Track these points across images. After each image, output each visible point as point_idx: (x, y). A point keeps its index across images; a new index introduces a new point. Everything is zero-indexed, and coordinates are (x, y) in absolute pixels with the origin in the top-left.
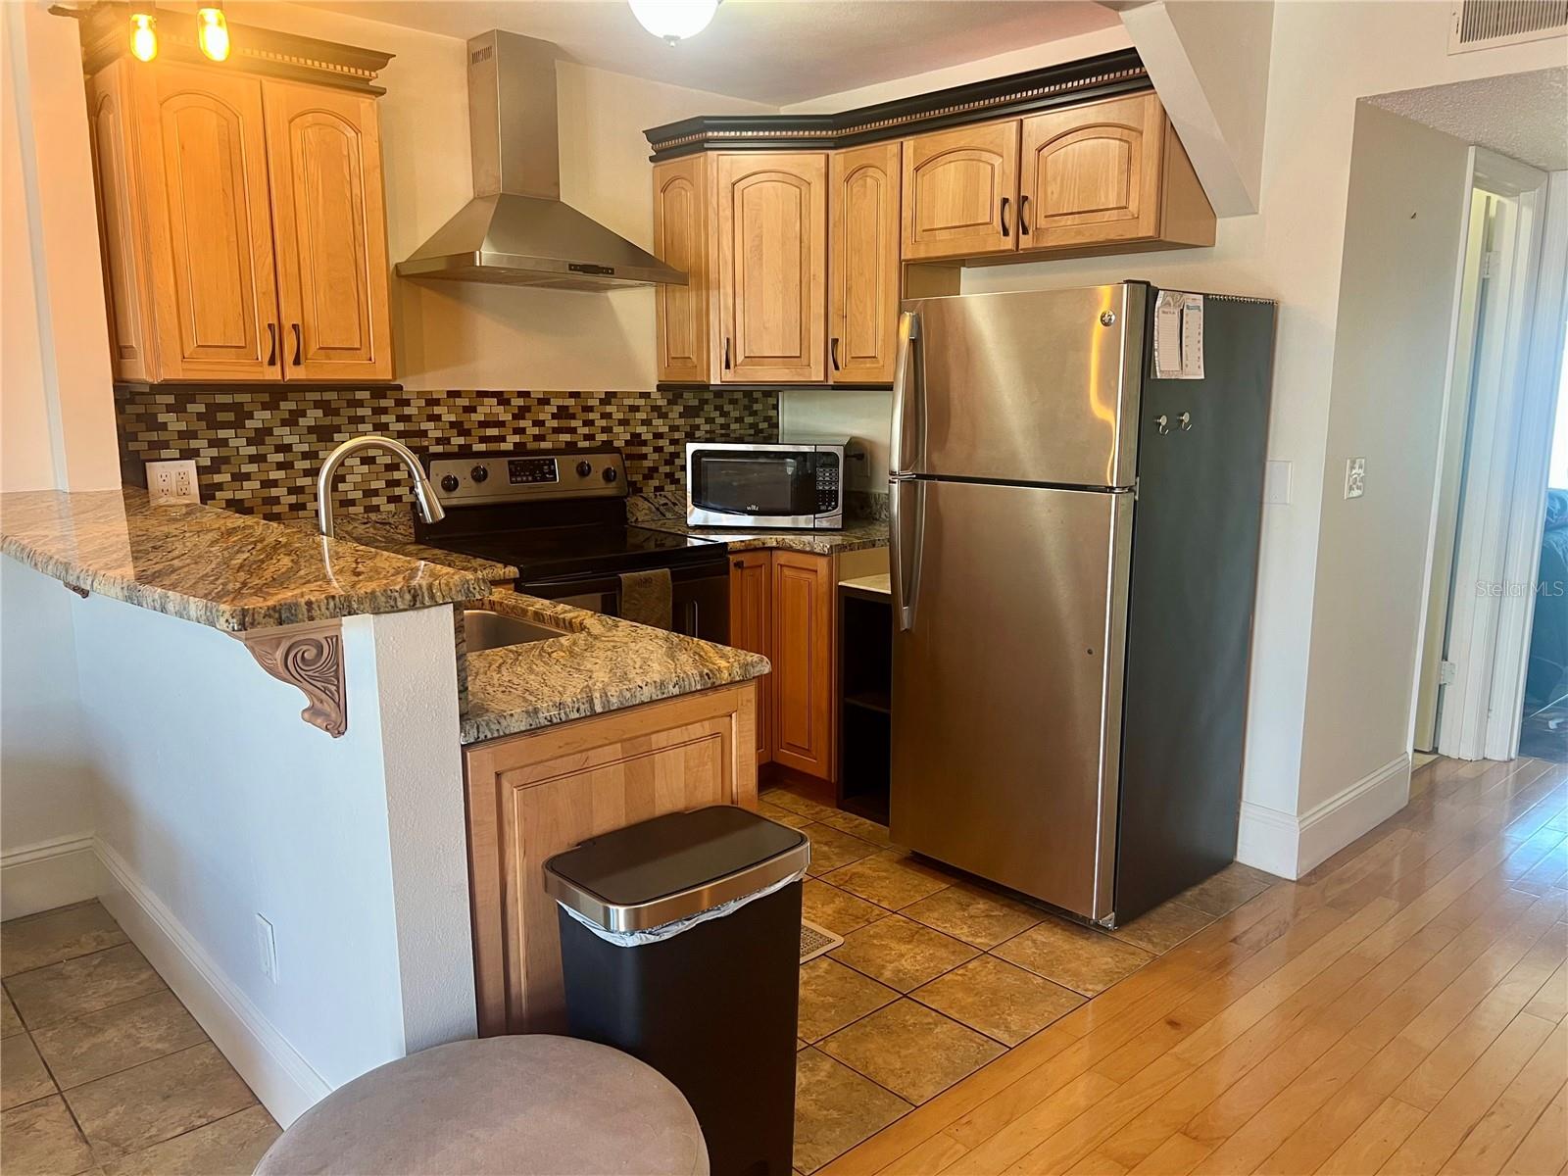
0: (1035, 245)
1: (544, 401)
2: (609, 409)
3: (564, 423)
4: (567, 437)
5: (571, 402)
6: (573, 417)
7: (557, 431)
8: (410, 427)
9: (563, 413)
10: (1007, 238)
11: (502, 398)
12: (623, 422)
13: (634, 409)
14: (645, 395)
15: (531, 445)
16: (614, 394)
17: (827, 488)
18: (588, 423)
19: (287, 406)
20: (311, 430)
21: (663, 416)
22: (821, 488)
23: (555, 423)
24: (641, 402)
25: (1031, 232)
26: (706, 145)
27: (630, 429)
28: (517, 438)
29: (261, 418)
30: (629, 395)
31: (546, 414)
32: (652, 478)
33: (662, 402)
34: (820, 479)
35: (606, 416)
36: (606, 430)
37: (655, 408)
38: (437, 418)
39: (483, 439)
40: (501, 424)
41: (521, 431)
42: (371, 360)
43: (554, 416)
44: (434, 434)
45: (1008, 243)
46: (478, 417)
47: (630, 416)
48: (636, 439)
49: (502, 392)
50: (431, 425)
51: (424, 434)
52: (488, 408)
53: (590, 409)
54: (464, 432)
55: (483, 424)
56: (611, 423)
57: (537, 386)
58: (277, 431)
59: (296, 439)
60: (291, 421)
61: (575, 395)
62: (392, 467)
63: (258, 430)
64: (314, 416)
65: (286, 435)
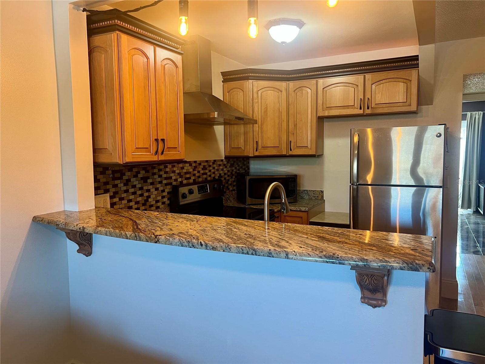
0: (372, 112)
1: (200, 164)
2: (214, 166)
3: (204, 171)
4: (205, 176)
5: (206, 164)
6: (206, 169)
7: (203, 174)
8: (168, 175)
9: (204, 168)
10: (361, 110)
11: (190, 163)
12: (218, 170)
13: (220, 165)
14: (222, 160)
15: (197, 180)
16: (215, 161)
17: (292, 189)
18: (210, 171)
19: (135, 170)
20: (142, 178)
21: (226, 167)
22: (290, 189)
23: (202, 172)
24: (221, 163)
25: (370, 108)
26: (250, 78)
27: (219, 172)
28: (193, 178)
29: (128, 175)
30: (218, 161)
31: (200, 169)
33: (225, 163)
34: (290, 186)
35: (214, 168)
36: (214, 173)
37: (224, 165)
38: (174, 172)
39: (186, 179)
40: (190, 173)
41: (194, 175)
42: (179, 152)
43: (203, 169)
44: (174, 178)
45: (361, 112)
46: (185, 171)
47: (219, 168)
48: (220, 176)
49: (190, 161)
50: (173, 174)
51: (171, 178)
52: (187, 167)
53: (210, 166)
54: (181, 177)
55: (186, 173)
56: (215, 170)
57: (198, 159)
58: (132, 180)
59: (137, 182)
60: (136, 176)
61: (207, 161)
62: (163, 191)
63: (127, 180)
64: (142, 174)
65: (134, 181)
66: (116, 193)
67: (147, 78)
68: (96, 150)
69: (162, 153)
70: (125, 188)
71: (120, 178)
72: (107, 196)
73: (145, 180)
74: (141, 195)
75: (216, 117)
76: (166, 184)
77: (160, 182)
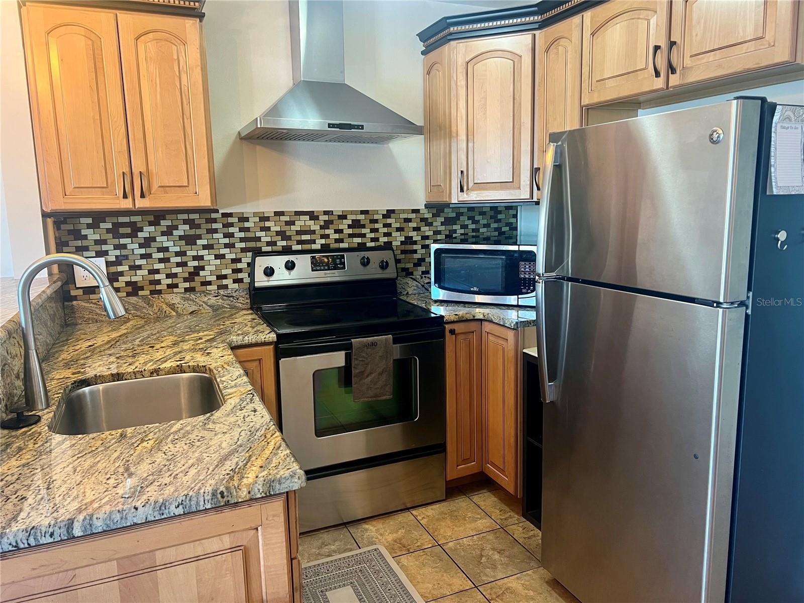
0: (681, 82)
1: (343, 217)
2: (389, 221)
3: (357, 231)
4: (359, 240)
5: (362, 217)
6: (364, 226)
7: (351, 236)
8: (249, 235)
9: (356, 224)
10: (659, 79)
11: (313, 216)
12: (399, 229)
13: (408, 220)
14: (416, 211)
15: (334, 246)
16: (393, 211)
17: (527, 276)
18: (374, 230)
19: (165, 223)
20: (181, 238)
21: (430, 224)
22: (522, 276)
23: (350, 231)
24: (413, 216)
25: (678, 71)
27: (404, 233)
28: (323, 241)
29: (148, 231)
30: (404, 211)
31: (344, 225)
32: (420, 266)
33: (428, 215)
34: (523, 269)
35: (387, 225)
36: (387, 235)
37: (422, 220)
38: (267, 229)
39: (299, 242)
40: (313, 232)
41: (326, 236)
42: (196, 193)
43: (349, 227)
45: (659, 83)
46: (296, 228)
47: (404, 225)
48: (409, 240)
49: (313, 212)
50: (263, 234)
51: (258, 239)
52: (303, 222)
53: (376, 221)
54: (286, 238)
55: (299, 233)
56: (390, 230)
57: (338, 209)
58: (158, 239)
59: (171, 244)
60: (168, 232)
61: (363, 212)
62: (237, 260)
63: (146, 238)
64: (183, 229)
65: (163, 241)
66: (118, 261)
69: (143, 196)
70: (143, 251)
71: (133, 235)
72: (101, 262)
73: (191, 240)
74: (183, 264)
76: (243, 250)
77: (230, 246)
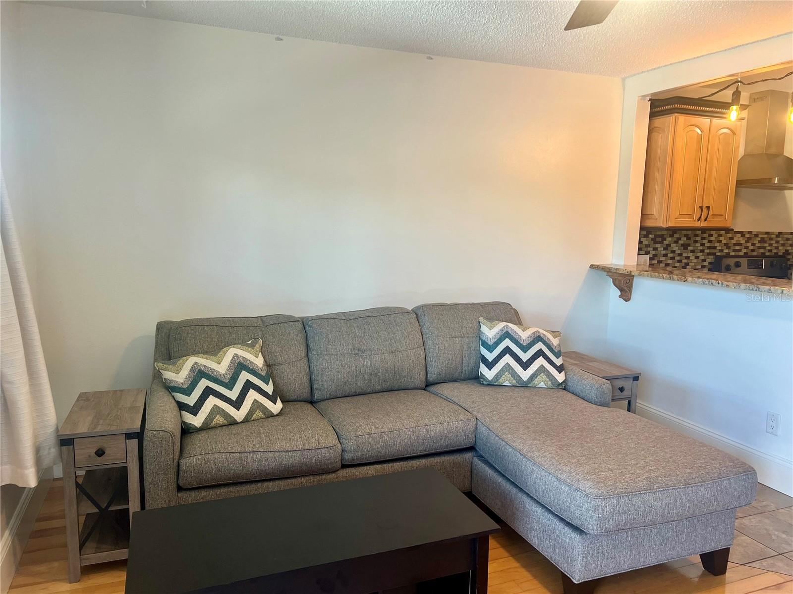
1: (756, 236)
2: (779, 239)
3: (762, 245)
4: (762, 251)
5: (765, 236)
6: (765, 242)
7: (759, 248)
8: (712, 245)
9: (762, 241)
11: (742, 234)
12: (783, 245)
13: (788, 239)
15: (750, 254)
16: (780, 233)
18: (771, 245)
19: (676, 236)
20: (682, 245)
23: (758, 245)
27: (785, 248)
28: (745, 251)
29: (669, 240)
30: (787, 233)
31: (756, 241)
35: (777, 242)
36: (777, 248)
38: (720, 242)
39: (734, 251)
40: (741, 245)
41: (747, 248)
42: (726, 220)
43: (759, 242)
44: (719, 248)
46: (734, 242)
47: (786, 242)
48: (787, 253)
49: (743, 232)
50: (718, 244)
51: (715, 248)
52: (738, 238)
53: (771, 239)
54: (728, 247)
55: (735, 245)
56: (779, 245)
57: (755, 230)
58: (672, 245)
59: (677, 248)
60: (676, 242)
61: (767, 233)
62: (704, 260)
63: (667, 245)
64: (684, 240)
65: (674, 247)
66: (655, 256)
67: (699, 150)
68: (644, 216)
69: (706, 220)
70: (664, 252)
71: (661, 243)
72: (647, 257)
73: (685, 246)
74: (680, 261)
75: (776, 182)
76: (709, 254)
77: (702, 251)
